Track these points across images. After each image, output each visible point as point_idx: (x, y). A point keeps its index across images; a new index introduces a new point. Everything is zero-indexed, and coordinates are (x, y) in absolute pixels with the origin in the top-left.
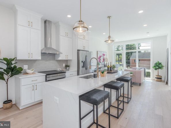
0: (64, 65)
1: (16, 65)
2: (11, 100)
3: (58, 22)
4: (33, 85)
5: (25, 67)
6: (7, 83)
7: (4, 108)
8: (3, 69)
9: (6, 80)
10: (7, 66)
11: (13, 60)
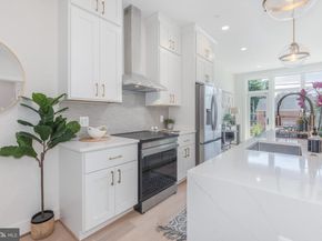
0: (162, 119)
1: (64, 115)
2: (51, 212)
3: (156, 13)
4: (112, 169)
5: (84, 121)
6: (41, 165)
7: (35, 234)
8: (30, 125)
9: (39, 157)
10: (42, 116)
11: (56, 101)
